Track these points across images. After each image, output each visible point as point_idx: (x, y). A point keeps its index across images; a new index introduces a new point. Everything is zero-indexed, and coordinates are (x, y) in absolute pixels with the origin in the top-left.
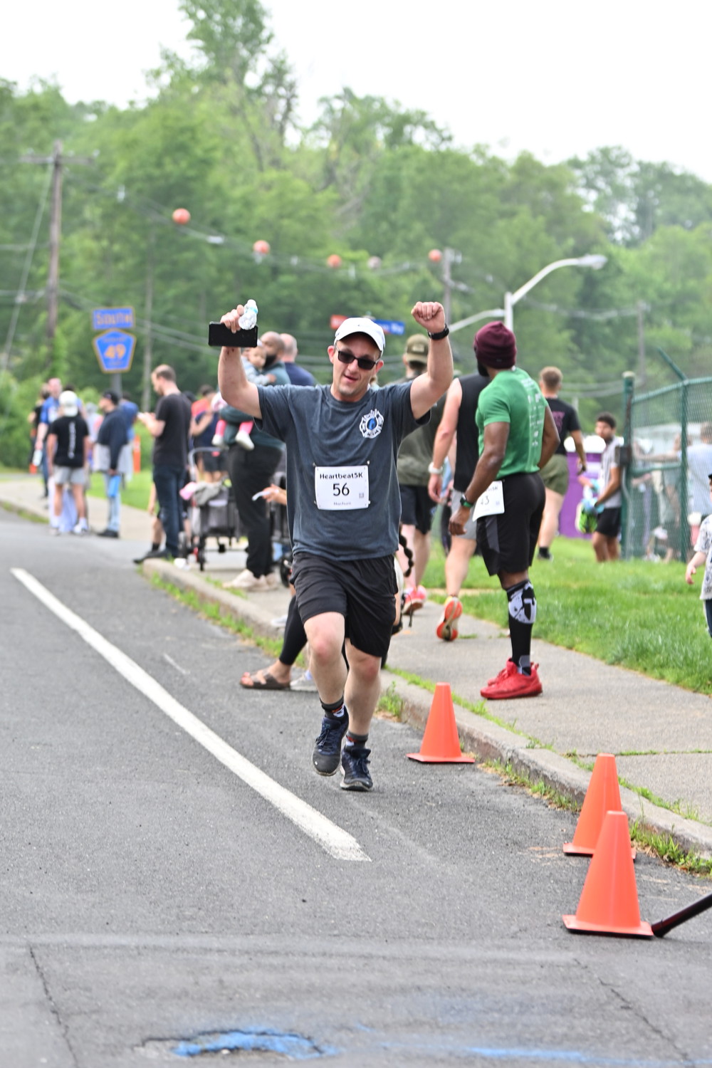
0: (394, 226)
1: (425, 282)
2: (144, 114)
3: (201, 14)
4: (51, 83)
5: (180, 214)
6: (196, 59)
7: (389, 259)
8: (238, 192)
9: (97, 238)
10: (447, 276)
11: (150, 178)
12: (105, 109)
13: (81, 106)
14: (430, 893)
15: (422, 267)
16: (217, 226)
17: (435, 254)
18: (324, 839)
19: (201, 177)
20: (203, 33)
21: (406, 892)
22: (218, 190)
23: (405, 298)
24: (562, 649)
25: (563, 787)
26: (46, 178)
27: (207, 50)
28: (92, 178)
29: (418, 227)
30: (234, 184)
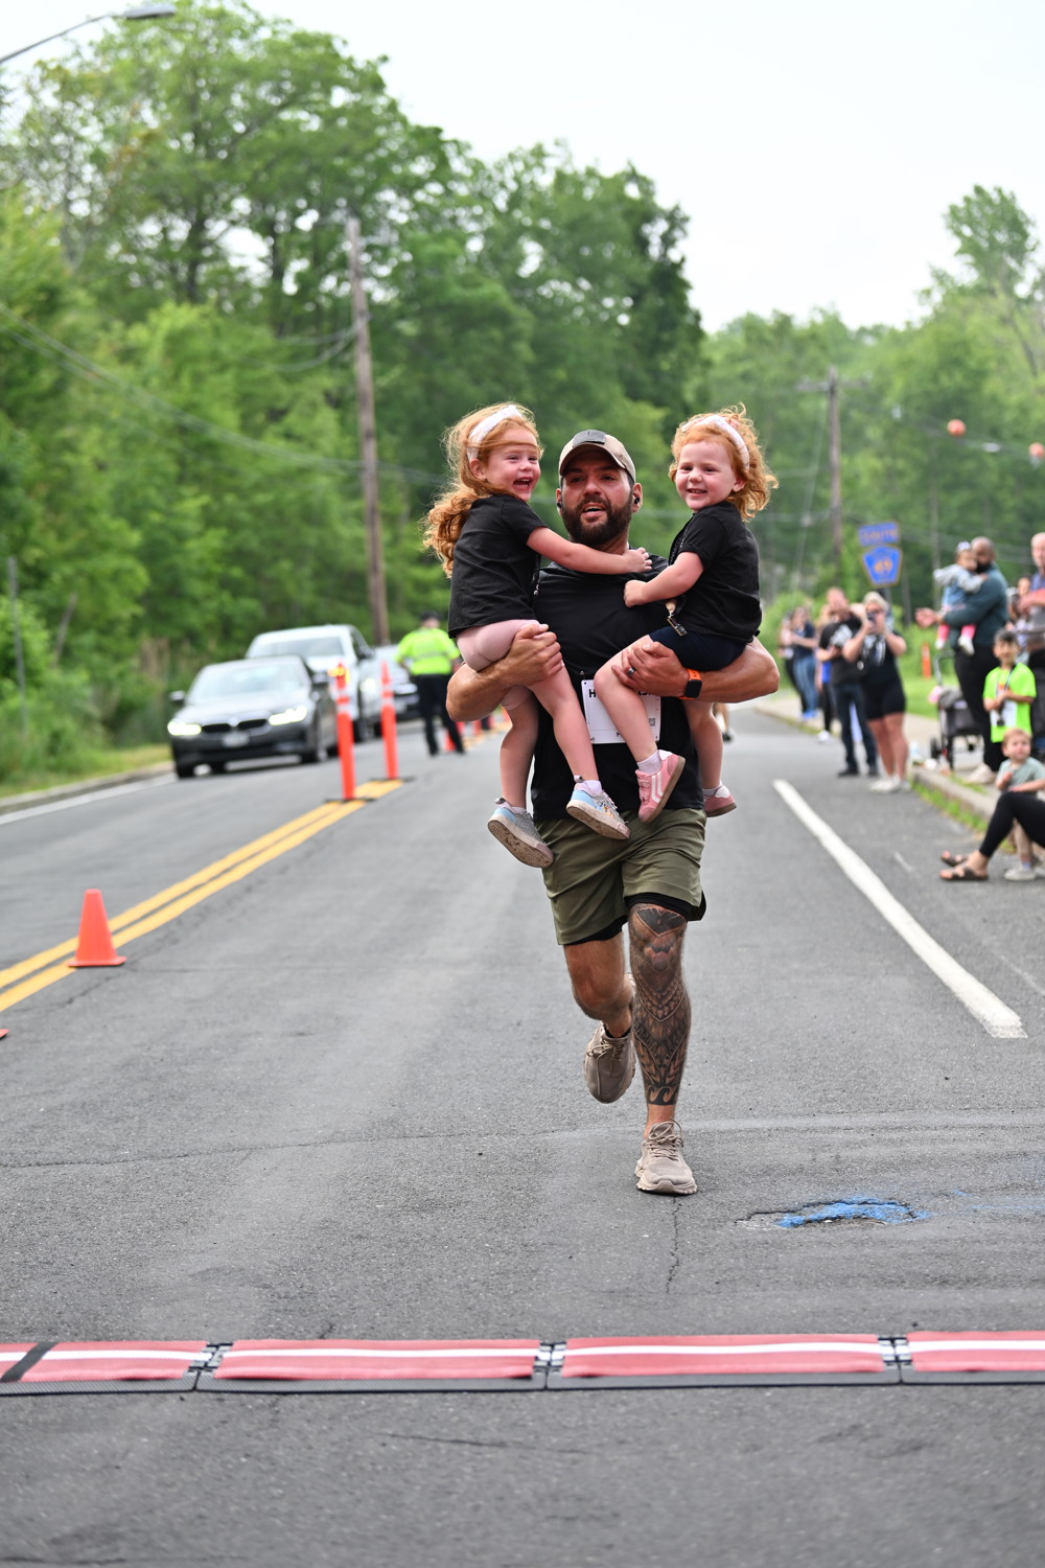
2: (920, 332)
3: (967, 231)
4: (831, 313)
5: (955, 426)
6: (965, 273)
8: (1014, 399)
9: (880, 455)
11: (927, 394)
12: (885, 333)
13: (863, 331)
16: (995, 434)
19: (977, 388)
20: (970, 247)
22: (994, 399)
26: (824, 404)
27: (975, 265)
28: (871, 399)
30: (1008, 391)
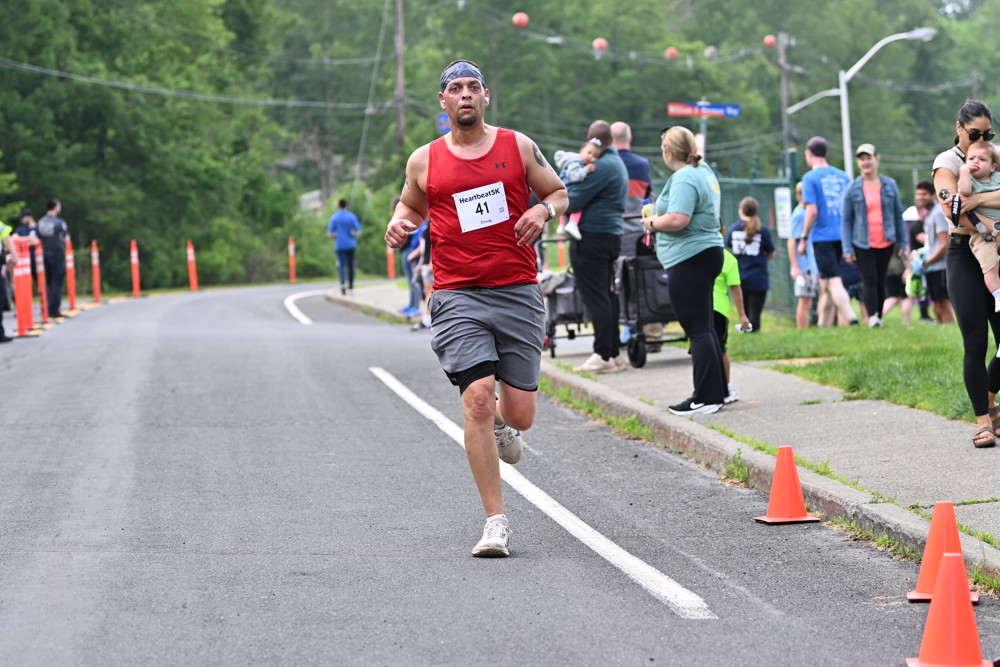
0: (727, 15)
1: (762, 68)
5: (519, 18)
7: (725, 48)
10: (782, 60)
14: (776, 645)
15: (758, 52)
16: (555, 26)
17: (769, 39)
18: (672, 601)
21: (752, 646)
23: (743, 84)
24: (904, 407)
25: (906, 538)
29: (751, 14)
